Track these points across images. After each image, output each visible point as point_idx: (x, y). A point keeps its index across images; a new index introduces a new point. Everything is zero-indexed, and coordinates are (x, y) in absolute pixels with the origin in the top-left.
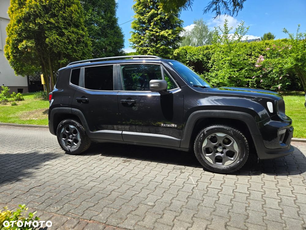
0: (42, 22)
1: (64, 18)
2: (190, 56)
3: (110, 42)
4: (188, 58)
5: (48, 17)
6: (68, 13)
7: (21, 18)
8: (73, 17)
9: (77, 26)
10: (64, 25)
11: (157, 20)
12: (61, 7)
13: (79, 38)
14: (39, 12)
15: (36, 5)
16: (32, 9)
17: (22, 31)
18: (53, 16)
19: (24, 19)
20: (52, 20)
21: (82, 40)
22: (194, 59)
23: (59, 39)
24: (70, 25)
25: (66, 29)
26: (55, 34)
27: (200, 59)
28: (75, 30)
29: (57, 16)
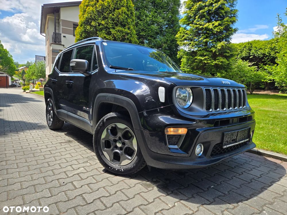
0: (95, 24)
1: (113, 20)
2: (255, 50)
3: (167, 40)
4: (253, 53)
5: (101, 20)
6: (116, 15)
7: (82, 22)
8: (120, 18)
9: (124, 26)
10: (112, 26)
11: (204, 12)
12: (111, 10)
13: (124, 36)
14: (94, 17)
15: (93, 11)
16: (89, 14)
17: (82, 33)
18: (105, 18)
19: (84, 23)
20: (103, 22)
21: (126, 37)
22: (259, 54)
23: (107, 37)
24: (117, 25)
25: (114, 28)
26: (104, 33)
27: (266, 53)
28: (121, 29)
29: (107, 18)
